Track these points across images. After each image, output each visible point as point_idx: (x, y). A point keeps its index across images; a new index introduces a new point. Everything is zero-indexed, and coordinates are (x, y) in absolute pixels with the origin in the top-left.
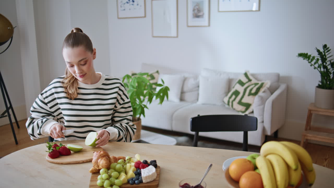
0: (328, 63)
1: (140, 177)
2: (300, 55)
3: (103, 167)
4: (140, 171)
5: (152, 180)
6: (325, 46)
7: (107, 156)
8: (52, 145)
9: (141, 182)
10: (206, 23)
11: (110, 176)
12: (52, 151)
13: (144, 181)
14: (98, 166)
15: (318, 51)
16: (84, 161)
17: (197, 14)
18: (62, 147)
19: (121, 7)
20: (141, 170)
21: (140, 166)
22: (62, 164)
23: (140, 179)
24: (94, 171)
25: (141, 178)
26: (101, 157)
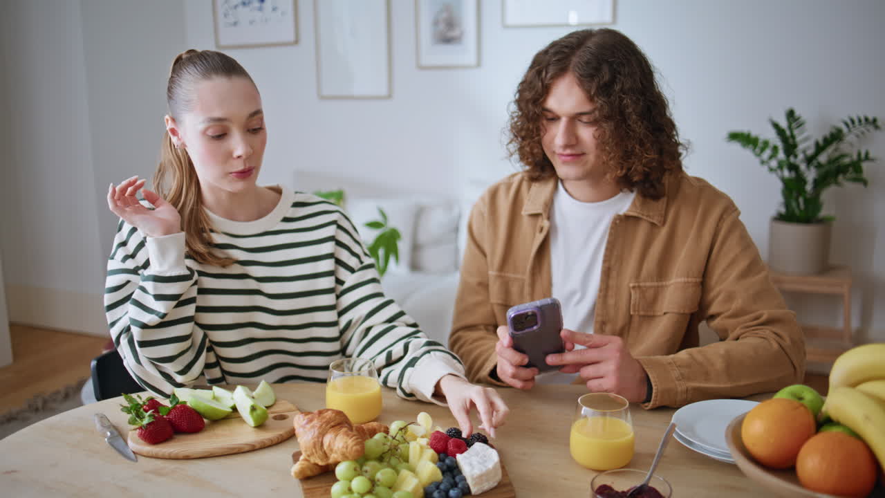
0: (801, 156)
1: (457, 479)
2: (734, 136)
3: (345, 458)
4: (452, 461)
5: (496, 484)
6: (791, 114)
7: (347, 423)
8: (141, 403)
9: (466, 491)
10: (470, 58)
11: (373, 482)
12: (152, 420)
13: (474, 490)
14: (326, 456)
15: (776, 126)
16: (254, 446)
17: (447, 33)
18: (178, 406)
19: (226, 15)
20: (455, 457)
21: (451, 447)
22: (187, 458)
23: (460, 486)
24: (309, 473)
25: (464, 479)
26: (333, 427)
